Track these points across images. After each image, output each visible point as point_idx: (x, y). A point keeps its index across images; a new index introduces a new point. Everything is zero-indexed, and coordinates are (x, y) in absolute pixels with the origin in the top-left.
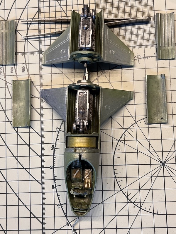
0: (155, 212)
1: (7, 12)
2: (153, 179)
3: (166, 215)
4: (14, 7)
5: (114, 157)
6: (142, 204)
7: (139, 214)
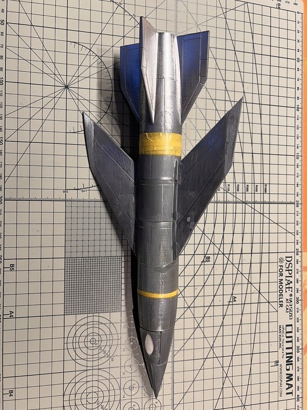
0: (77, 45)
1: (202, 242)
2: (77, 75)
3: (67, 41)
4: (196, 246)
5: (112, 98)
6: (89, 54)
7: (92, 45)
